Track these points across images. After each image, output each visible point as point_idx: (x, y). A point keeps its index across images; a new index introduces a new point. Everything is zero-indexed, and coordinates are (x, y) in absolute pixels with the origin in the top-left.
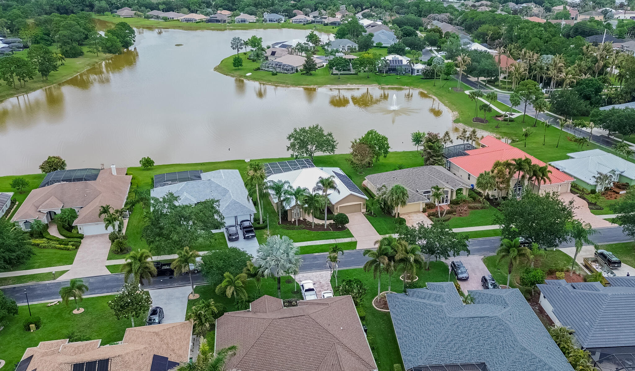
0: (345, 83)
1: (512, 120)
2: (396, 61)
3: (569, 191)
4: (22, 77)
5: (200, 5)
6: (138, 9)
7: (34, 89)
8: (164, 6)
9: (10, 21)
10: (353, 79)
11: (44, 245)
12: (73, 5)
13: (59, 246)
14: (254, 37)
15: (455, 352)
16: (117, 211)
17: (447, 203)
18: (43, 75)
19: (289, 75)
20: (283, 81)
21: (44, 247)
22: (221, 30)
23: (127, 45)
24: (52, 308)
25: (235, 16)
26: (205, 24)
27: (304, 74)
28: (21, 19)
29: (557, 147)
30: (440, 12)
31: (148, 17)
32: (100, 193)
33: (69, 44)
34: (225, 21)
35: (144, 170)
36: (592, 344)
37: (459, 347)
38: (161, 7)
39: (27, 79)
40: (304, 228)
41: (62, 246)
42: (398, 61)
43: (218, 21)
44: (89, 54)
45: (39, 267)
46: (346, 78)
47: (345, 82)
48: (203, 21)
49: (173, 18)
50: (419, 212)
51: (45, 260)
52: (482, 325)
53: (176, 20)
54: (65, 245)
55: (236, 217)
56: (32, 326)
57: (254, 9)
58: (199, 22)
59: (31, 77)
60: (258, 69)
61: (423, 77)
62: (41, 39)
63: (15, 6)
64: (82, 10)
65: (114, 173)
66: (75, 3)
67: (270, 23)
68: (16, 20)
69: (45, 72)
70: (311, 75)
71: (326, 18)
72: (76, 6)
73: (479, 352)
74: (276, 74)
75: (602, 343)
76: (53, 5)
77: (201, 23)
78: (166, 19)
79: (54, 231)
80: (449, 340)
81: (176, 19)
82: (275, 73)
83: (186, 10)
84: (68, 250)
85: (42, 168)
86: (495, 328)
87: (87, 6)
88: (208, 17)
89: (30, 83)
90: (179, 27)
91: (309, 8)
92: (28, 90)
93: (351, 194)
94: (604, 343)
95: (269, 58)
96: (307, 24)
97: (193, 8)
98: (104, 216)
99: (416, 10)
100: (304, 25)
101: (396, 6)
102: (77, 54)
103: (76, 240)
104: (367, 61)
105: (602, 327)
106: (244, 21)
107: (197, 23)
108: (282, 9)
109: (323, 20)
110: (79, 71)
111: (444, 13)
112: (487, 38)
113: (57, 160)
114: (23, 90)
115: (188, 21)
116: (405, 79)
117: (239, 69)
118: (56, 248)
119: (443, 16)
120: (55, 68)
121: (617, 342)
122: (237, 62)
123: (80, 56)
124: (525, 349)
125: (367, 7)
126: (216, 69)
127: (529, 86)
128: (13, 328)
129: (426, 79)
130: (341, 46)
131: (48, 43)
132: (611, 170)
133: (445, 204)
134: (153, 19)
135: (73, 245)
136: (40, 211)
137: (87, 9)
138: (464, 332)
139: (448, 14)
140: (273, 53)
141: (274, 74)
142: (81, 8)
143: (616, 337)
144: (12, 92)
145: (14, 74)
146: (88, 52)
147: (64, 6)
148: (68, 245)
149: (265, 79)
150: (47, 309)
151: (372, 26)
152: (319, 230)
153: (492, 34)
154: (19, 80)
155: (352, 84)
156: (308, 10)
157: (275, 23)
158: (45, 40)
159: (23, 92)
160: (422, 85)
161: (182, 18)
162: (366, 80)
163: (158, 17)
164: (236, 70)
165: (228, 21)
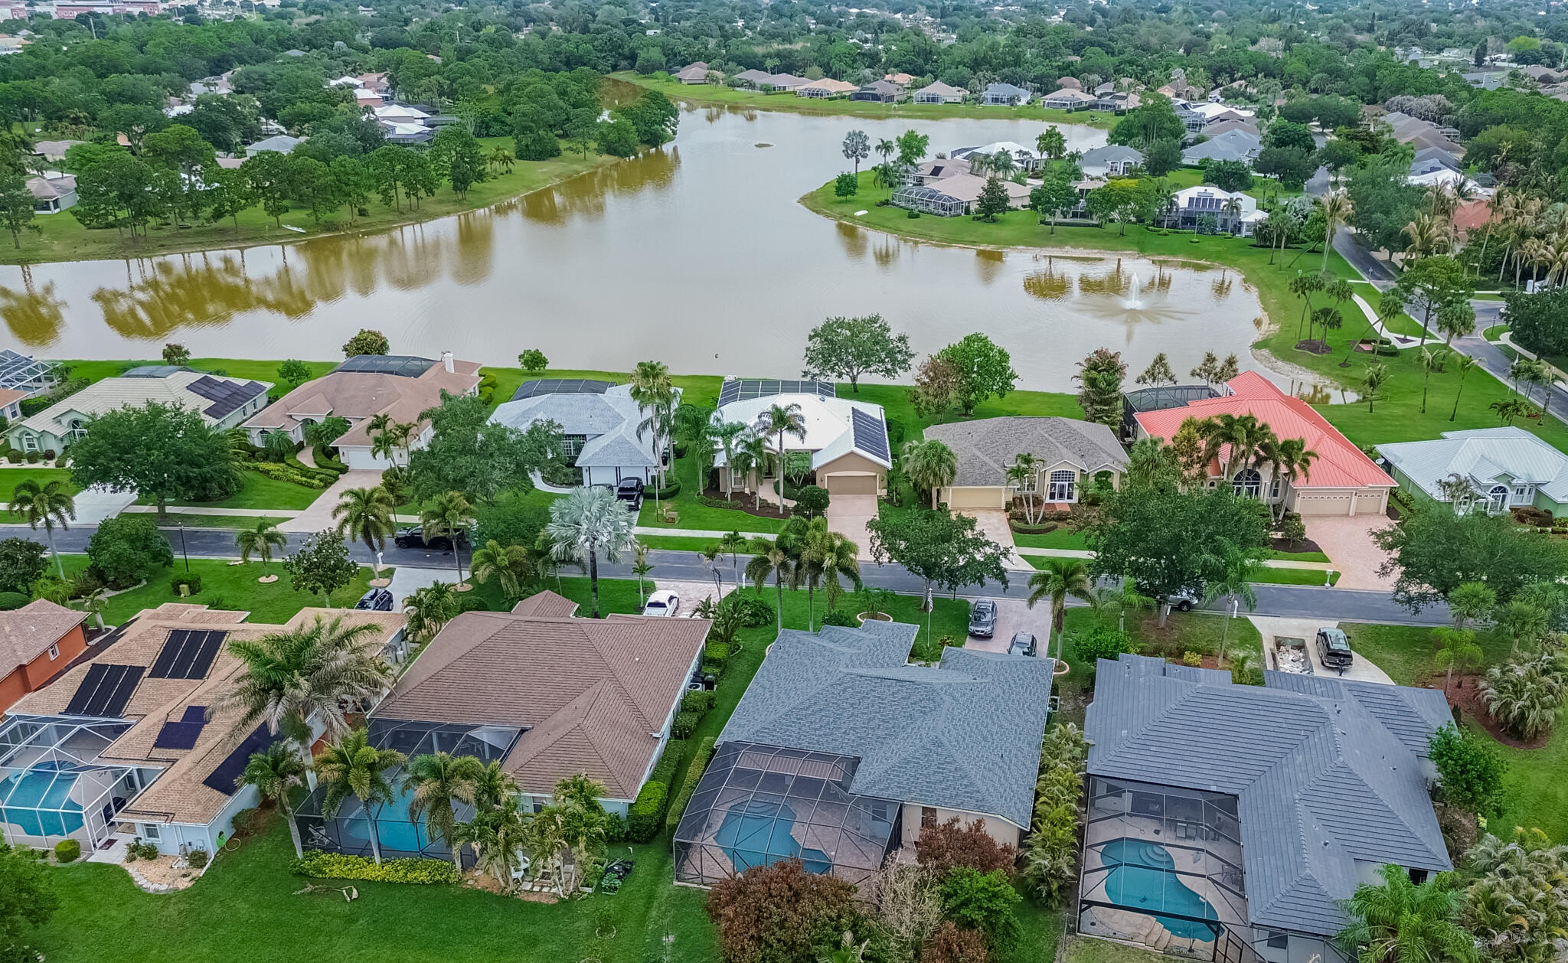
0: (1061, 244)
1: (1394, 353)
2: (1205, 200)
3: (1383, 509)
4: (412, 190)
5: (854, 61)
6: (721, 66)
7: (433, 216)
8: (777, 62)
9: (448, 82)
10: (1084, 235)
11: (276, 473)
12: (599, 54)
13: (299, 478)
14: (911, 135)
15: (816, 730)
16: (399, 427)
17: (1070, 501)
18: (455, 188)
19: (946, 219)
20: (924, 232)
21: (277, 478)
22: (879, 118)
23: (655, 140)
24: (233, 568)
25: (916, 86)
26: (847, 102)
27: (979, 219)
28: (468, 78)
29: (1452, 420)
30: (1420, 92)
31: (732, 85)
32: (400, 396)
33: (531, 131)
34: (891, 98)
35: (526, 374)
36: (1109, 769)
37: (828, 724)
38: (769, 63)
39: (422, 193)
40: (741, 508)
41: (304, 479)
42: (1212, 200)
43: (876, 98)
44: (569, 153)
45: (251, 507)
46: (1069, 232)
47: (1061, 241)
48: (843, 97)
49: (784, 88)
50: (997, 509)
51: (267, 497)
52: (893, 694)
53: (790, 93)
54: (310, 478)
55: (618, 469)
56: (184, 587)
57: (966, 71)
58: (835, 98)
59: (430, 192)
60: (886, 203)
61: (1254, 241)
62: (496, 119)
63: (480, 52)
64: (615, 68)
65: (450, 368)
66: (601, 51)
67: (993, 105)
68: (460, 80)
69: (461, 183)
70: (994, 221)
71: (1123, 98)
72: (604, 58)
73: (862, 738)
74: (917, 216)
75: (1131, 772)
76: (558, 53)
77: (839, 102)
78: (767, 90)
79: (306, 458)
80: (817, 708)
81: (791, 90)
82: (916, 212)
83: (816, 70)
84: (312, 487)
85: (346, 350)
86: (915, 703)
87: (625, 58)
88: (857, 89)
89: (428, 202)
90: (791, 108)
91: (1099, 73)
92: (420, 216)
93: (852, 453)
94: (1136, 772)
95: (925, 181)
96: (1077, 110)
97: (837, 66)
98: (377, 433)
99: (1367, 85)
100: (1069, 111)
101: (1320, 75)
102: (545, 153)
103: (329, 472)
104: (1118, 195)
105: (1148, 743)
106: (934, 100)
107: (830, 99)
108: (1032, 75)
109: (1118, 102)
110: (533, 186)
111: (1432, 93)
112: (1496, 159)
113: (374, 337)
114: (414, 215)
115: (813, 94)
116: (1209, 244)
117: (847, 202)
118: (293, 481)
119: (1428, 102)
120: (481, 177)
121: (1163, 776)
122: (846, 186)
123: (552, 159)
124: (940, 745)
125: (1246, 74)
126: (803, 200)
127: (1432, 272)
128: (158, 588)
129: (1261, 246)
130: (1109, 162)
131: (507, 128)
132: (1503, 472)
133: (1066, 501)
134: (743, 89)
135: (321, 480)
136: (291, 416)
137: (624, 63)
138: (851, 701)
139: (1439, 97)
140: (936, 171)
141: (913, 216)
142: (612, 61)
143: (1168, 766)
144: (390, 218)
145: (399, 184)
146: (566, 149)
147: (581, 56)
148: (314, 478)
149: (890, 224)
150: (225, 569)
151: (1222, 120)
152: (768, 514)
153: (1512, 149)
154: (408, 195)
155: (1075, 247)
156: (1096, 78)
157: (1005, 105)
158: (503, 122)
159: (411, 220)
160: (1244, 260)
161: (801, 88)
162: (1119, 240)
163: (752, 86)
164: (840, 202)
165: (899, 98)
